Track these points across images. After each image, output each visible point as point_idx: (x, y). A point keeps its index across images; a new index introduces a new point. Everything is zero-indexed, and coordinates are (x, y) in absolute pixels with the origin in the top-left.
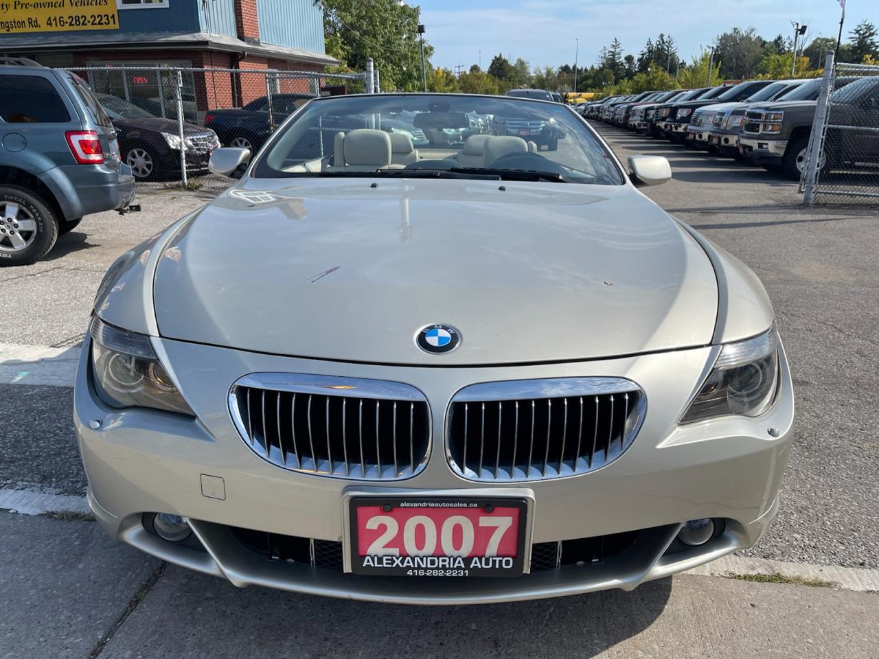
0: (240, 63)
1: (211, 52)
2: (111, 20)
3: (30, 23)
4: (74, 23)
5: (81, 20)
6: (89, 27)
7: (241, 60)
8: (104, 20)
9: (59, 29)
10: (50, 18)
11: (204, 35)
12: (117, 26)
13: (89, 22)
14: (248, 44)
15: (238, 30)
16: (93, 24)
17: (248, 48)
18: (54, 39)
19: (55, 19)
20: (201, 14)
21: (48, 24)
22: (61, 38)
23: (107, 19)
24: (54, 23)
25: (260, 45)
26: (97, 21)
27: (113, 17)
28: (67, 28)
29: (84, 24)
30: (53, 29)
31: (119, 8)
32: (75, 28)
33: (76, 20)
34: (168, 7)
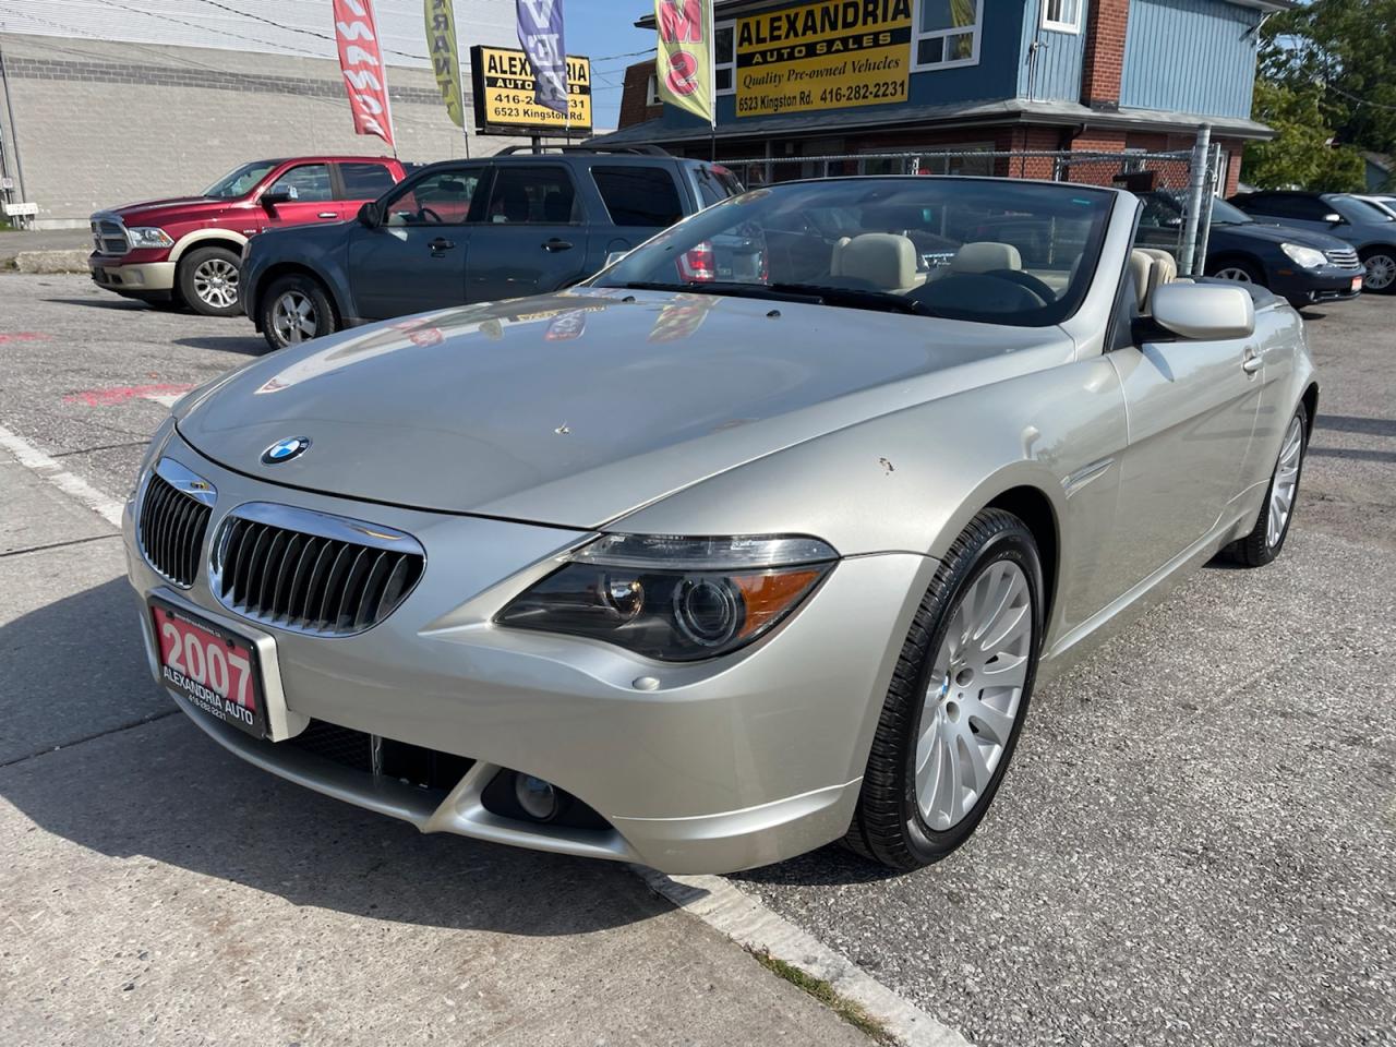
0: (1074, 141)
1: (1027, 127)
2: (899, 89)
3: (802, 98)
4: (852, 96)
5: (862, 92)
6: (871, 100)
7: (1076, 137)
8: (891, 90)
9: (835, 105)
10: (825, 91)
11: (1021, 102)
12: (905, 98)
13: (871, 93)
14: (1095, 111)
15: (1082, 91)
16: (876, 96)
17: (1091, 119)
18: (827, 119)
19: (831, 92)
20: (1023, 70)
21: (822, 99)
22: (834, 118)
23: (895, 88)
24: (828, 96)
25: (1119, 113)
26: (880, 93)
27: (902, 84)
28: (844, 103)
29: (865, 97)
30: (829, 105)
31: (911, 71)
32: (854, 103)
33: (857, 91)
34: (977, 62)
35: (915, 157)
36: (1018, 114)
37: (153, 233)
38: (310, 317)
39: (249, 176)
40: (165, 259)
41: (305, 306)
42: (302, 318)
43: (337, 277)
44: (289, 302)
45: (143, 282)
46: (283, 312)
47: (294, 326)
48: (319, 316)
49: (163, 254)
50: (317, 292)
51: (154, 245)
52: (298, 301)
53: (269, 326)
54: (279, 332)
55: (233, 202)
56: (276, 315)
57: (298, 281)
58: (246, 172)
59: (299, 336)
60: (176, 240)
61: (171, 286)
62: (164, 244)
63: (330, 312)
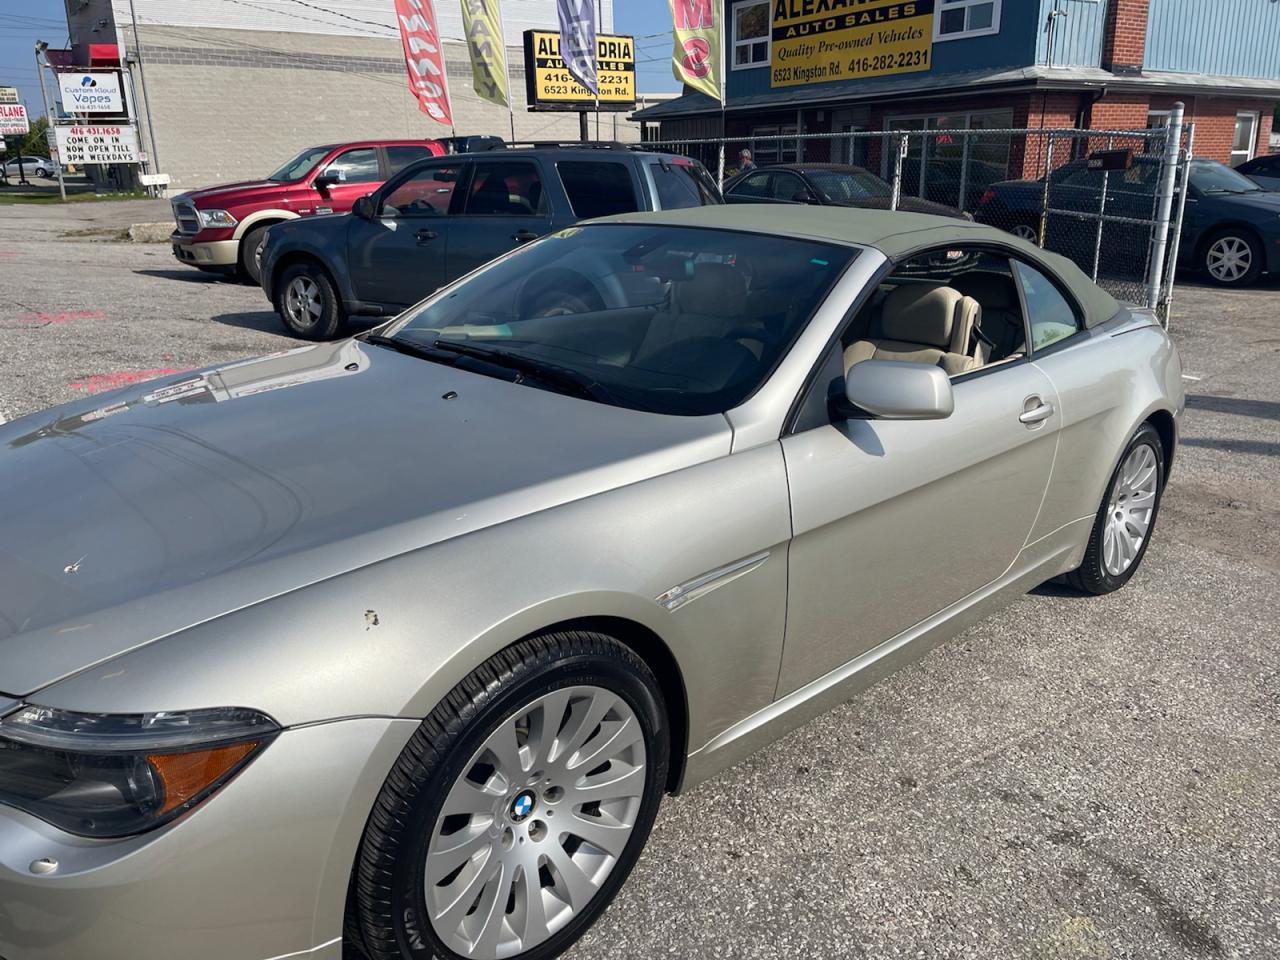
0: (1094, 105)
1: (1044, 93)
2: (922, 58)
3: (831, 69)
4: (879, 65)
5: (887, 62)
6: (896, 70)
7: (1097, 100)
8: (914, 59)
9: (862, 74)
10: (853, 61)
11: (1039, 70)
12: (927, 66)
13: (896, 63)
14: (1116, 76)
15: (1104, 55)
16: (901, 65)
17: (1110, 83)
18: (852, 89)
19: (858, 63)
20: (1042, 38)
21: (850, 69)
22: (861, 87)
23: (918, 57)
24: (856, 67)
25: (1143, 77)
26: (905, 62)
27: (925, 53)
28: (871, 73)
29: (890, 66)
30: (856, 75)
31: (934, 41)
32: (879, 72)
33: (881, 61)
34: (997, 31)
35: (904, 135)
36: (1034, 81)
37: (219, 214)
38: (317, 299)
39: (309, 160)
40: (230, 238)
41: (313, 290)
42: (311, 301)
43: (338, 264)
44: (299, 285)
45: (211, 258)
46: (295, 295)
47: (304, 308)
48: (324, 298)
49: (230, 232)
50: (322, 277)
51: (221, 225)
52: (307, 285)
53: (283, 307)
54: (292, 312)
55: (291, 185)
56: (289, 298)
57: (306, 267)
58: (306, 156)
59: (308, 317)
60: (240, 220)
61: (235, 261)
62: (230, 225)
63: (333, 296)
